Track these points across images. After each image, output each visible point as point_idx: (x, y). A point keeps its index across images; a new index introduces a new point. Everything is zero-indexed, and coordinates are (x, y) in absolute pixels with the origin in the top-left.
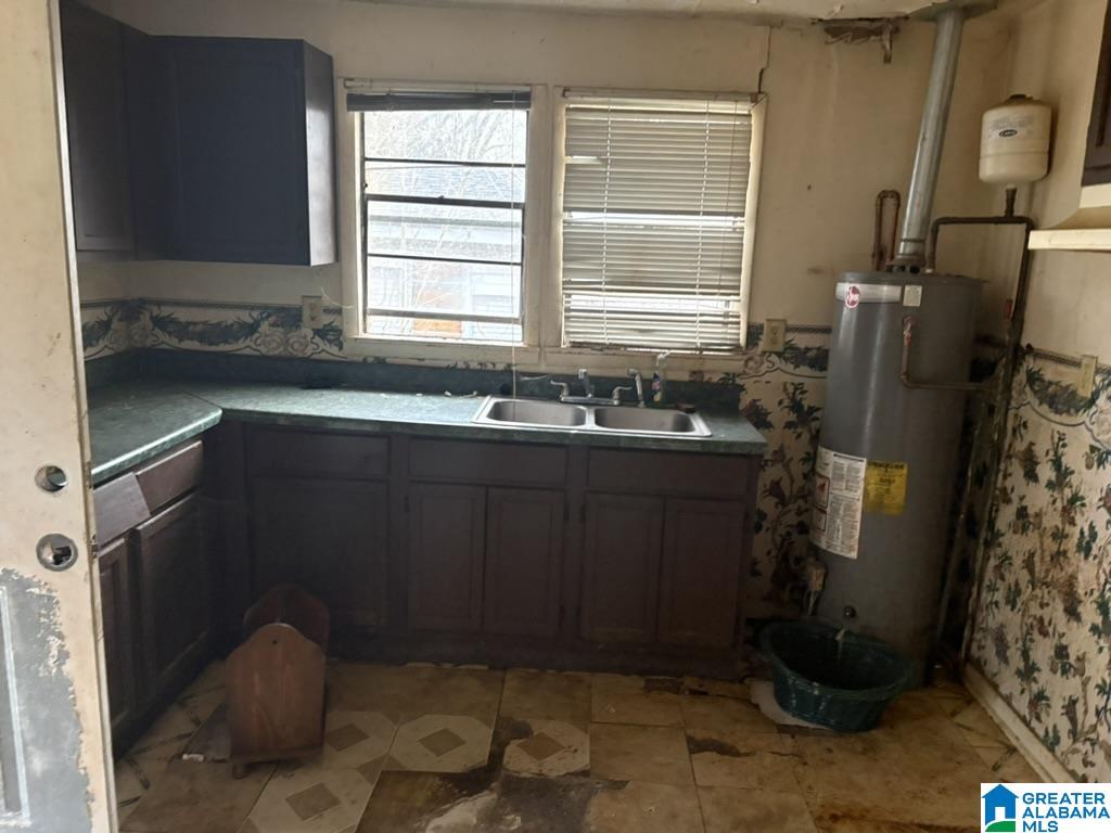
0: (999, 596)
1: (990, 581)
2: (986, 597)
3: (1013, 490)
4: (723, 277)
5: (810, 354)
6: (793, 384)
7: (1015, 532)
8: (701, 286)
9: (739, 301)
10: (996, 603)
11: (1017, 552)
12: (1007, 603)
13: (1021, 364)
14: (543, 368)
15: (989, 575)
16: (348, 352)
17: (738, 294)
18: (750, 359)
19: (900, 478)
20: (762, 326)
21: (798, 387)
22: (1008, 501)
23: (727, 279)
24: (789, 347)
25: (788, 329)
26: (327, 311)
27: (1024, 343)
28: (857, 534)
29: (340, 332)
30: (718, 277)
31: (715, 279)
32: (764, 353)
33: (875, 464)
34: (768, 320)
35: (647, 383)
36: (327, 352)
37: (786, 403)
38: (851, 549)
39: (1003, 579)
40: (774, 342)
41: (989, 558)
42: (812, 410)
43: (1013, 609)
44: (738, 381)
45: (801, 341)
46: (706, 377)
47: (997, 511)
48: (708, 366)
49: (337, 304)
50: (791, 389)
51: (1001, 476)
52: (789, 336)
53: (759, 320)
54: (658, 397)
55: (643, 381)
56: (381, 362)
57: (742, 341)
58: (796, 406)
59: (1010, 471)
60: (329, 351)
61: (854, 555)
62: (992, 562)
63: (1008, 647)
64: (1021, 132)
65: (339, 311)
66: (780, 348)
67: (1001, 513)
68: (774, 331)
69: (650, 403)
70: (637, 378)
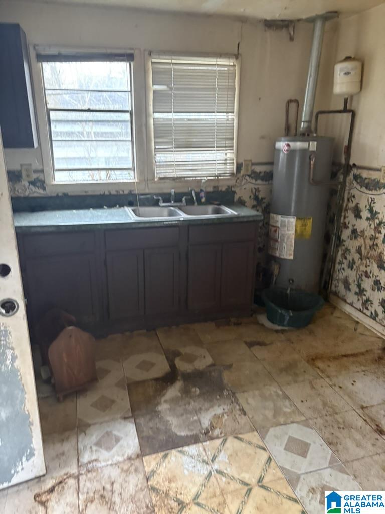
0: (345, 266)
1: (340, 260)
2: (338, 266)
3: (349, 223)
4: (226, 142)
5: (261, 175)
6: (255, 188)
7: (351, 239)
8: (217, 147)
9: (233, 153)
10: (344, 269)
11: (353, 248)
12: (349, 268)
13: (350, 172)
14: (147, 191)
15: (339, 258)
16: (49, 192)
17: (233, 150)
18: (238, 178)
19: (310, 223)
20: (242, 164)
21: (257, 190)
22: (346, 227)
23: (228, 142)
24: (253, 172)
25: (253, 164)
26: (36, 171)
27: (351, 163)
28: (293, 249)
29: (43, 182)
30: (224, 142)
31: (223, 143)
32: (243, 176)
33: (299, 219)
34: (245, 161)
35: (197, 194)
36: (37, 193)
37: (252, 197)
38: (290, 255)
39: (346, 258)
40: (247, 170)
41: (338, 251)
42: (262, 199)
43: (352, 269)
44: (233, 189)
45: (258, 169)
46: (220, 189)
47: (342, 232)
48: (221, 183)
49: (40, 167)
50: (254, 191)
51: (342, 218)
52: (253, 167)
53: (241, 161)
54: (203, 200)
55: (195, 193)
56: (65, 195)
57: (235, 171)
58: (256, 198)
59: (347, 215)
60: (38, 192)
61: (292, 257)
62: (340, 253)
63: (350, 284)
64: (353, 73)
65: (42, 171)
66: (249, 173)
67: (344, 233)
68: (247, 165)
69: (199, 203)
70: (193, 192)
